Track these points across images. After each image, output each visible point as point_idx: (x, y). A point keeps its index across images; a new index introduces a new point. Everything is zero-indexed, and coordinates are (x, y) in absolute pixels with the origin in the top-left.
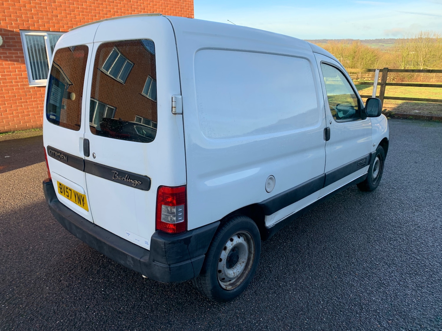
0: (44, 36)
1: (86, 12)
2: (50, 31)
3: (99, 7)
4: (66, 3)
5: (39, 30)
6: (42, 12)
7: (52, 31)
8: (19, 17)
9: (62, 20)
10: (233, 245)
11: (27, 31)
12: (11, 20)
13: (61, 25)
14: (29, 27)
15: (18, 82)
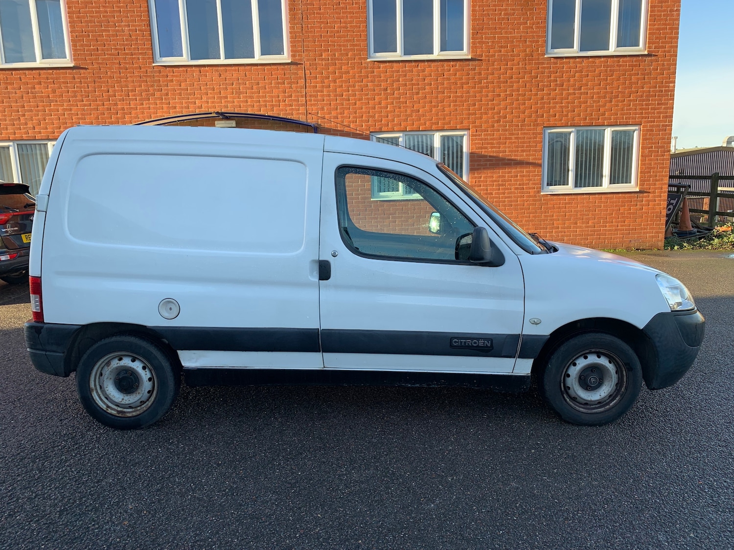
0: (398, 138)
1: (461, 101)
2: (406, 131)
3: (481, 92)
4: (433, 92)
5: (393, 131)
6: (400, 108)
7: (409, 131)
8: (371, 116)
9: (424, 115)
10: (118, 365)
11: (378, 133)
12: (362, 121)
13: (422, 121)
14: (381, 128)
15: (359, 195)
